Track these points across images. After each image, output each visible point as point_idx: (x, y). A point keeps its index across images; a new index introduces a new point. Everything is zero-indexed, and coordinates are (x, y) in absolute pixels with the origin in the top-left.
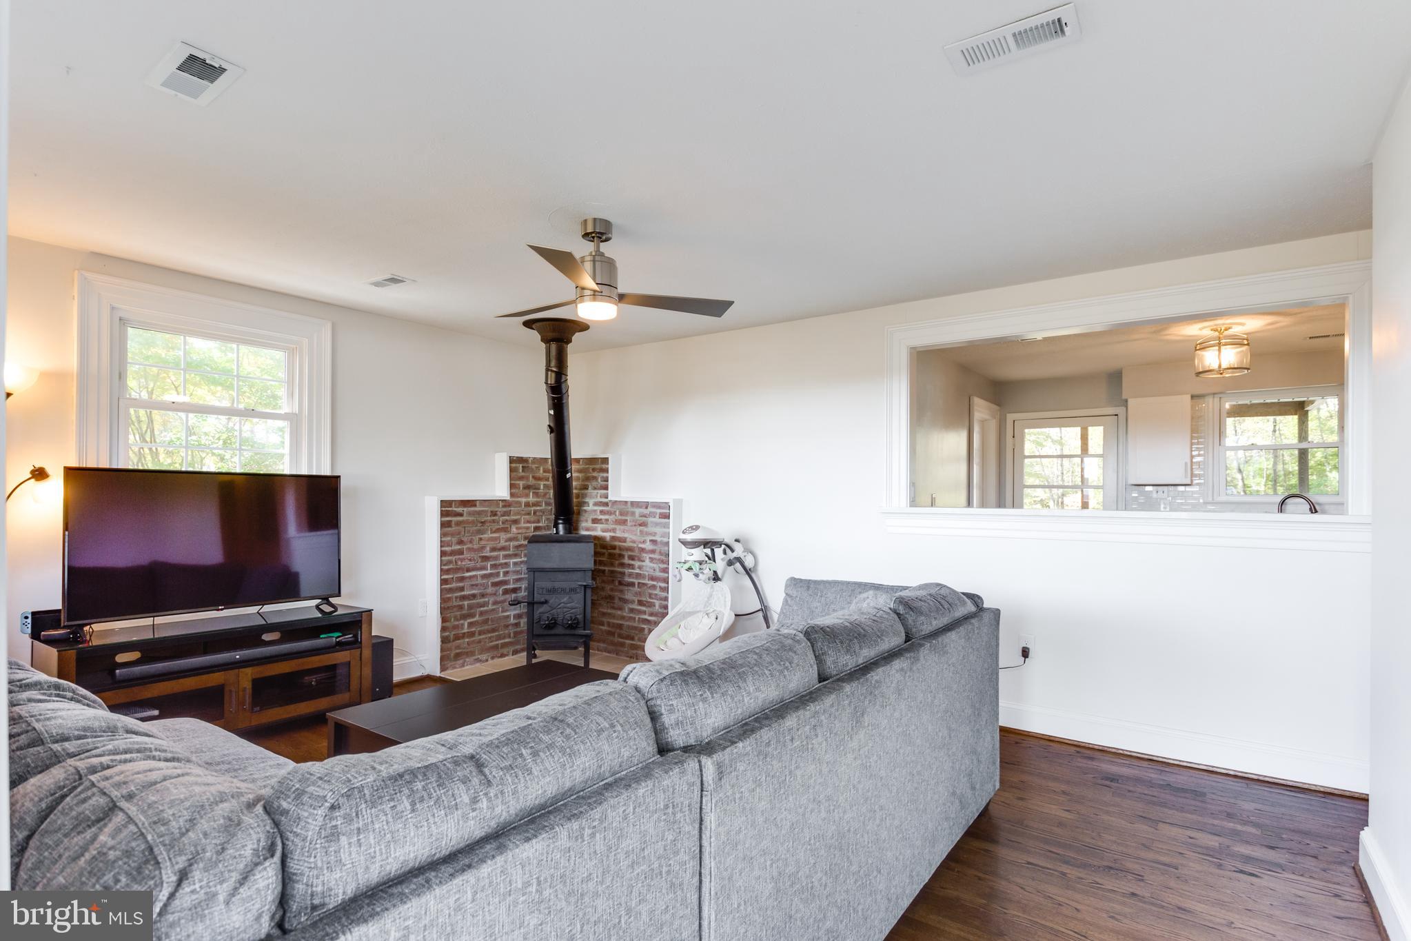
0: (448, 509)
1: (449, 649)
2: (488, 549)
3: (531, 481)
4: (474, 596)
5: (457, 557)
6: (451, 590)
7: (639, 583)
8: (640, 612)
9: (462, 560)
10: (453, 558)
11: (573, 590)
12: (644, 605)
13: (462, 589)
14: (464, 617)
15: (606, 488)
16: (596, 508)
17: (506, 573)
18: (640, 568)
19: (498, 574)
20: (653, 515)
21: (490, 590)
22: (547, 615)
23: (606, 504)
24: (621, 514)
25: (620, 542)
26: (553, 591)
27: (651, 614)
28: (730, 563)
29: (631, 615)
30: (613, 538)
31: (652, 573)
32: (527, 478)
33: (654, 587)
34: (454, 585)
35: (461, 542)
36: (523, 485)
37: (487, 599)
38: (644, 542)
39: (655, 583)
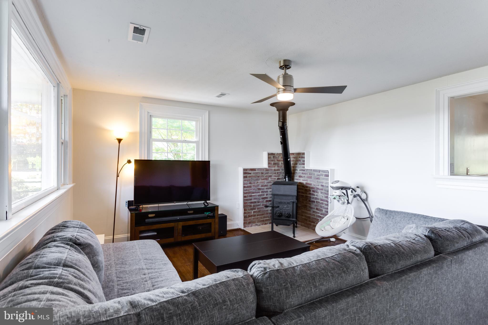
0: (246, 172)
1: (247, 220)
2: (260, 186)
3: (276, 162)
4: (255, 202)
5: (249, 188)
6: (247, 200)
7: (317, 201)
8: (317, 213)
9: (251, 189)
10: (248, 189)
11: (288, 203)
12: (318, 210)
13: (251, 200)
14: (252, 209)
15: (304, 164)
16: (300, 172)
17: (267, 195)
18: (317, 195)
19: (264, 195)
20: (322, 175)
21: (261, 200)
22: (279, 212)
23: (304, 170)
24: (310, 174)
25: (309, 185)
26: (281, 203)
27: (321, 214)
28: (355, 196)
29: (314, 213)
30: (307, 183)
31: (321, 198)
32: (275, 161)
33: (322, 203)
34: (248, 198)
35: (250, 183)
36: (273, 163)
37: (260, 204)
38: (318, 185)
39: (323, 202)
